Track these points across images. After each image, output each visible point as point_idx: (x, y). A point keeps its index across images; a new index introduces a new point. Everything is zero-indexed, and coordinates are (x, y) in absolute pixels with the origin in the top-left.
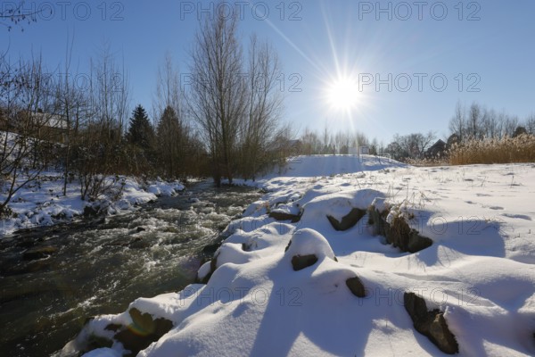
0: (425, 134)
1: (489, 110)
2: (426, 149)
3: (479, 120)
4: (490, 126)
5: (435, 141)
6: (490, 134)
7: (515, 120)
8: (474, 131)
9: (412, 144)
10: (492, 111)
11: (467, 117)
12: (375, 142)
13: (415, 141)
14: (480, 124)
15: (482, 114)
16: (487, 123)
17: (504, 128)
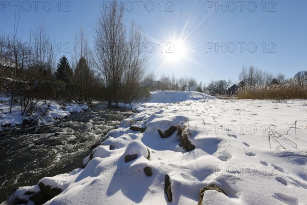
0: (227, 81)
1: (258, 70)
2: (227, 88)
3: (254, 75)
4: (259, 78)
5: (233, 84)
6: (259, 82)
7: (271, 76)
8: (251, 81)
9: (220, 86)
10: (260, 70)
11: (248, 73)
12: (201, 84)
13: (222, 83)
15: (255, 71)
16: (258, 77)
17: (266, 79)
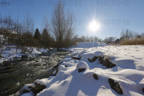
0: (114, 37)
1: (131, 31)
2: (114, 41)
3: (128, 33)
4: (131, 35)
5: (117, 39)
6: (131, 37)
7: (138, 33)
8: (127, 36)
9: (110, 40)
10: (132, 31)
11: (125, 33)
12: (100, 39)
13: (111, 38)
14: (129, 35)
15: (129, 32)
16: (131, 34)
17: (135, 36)
